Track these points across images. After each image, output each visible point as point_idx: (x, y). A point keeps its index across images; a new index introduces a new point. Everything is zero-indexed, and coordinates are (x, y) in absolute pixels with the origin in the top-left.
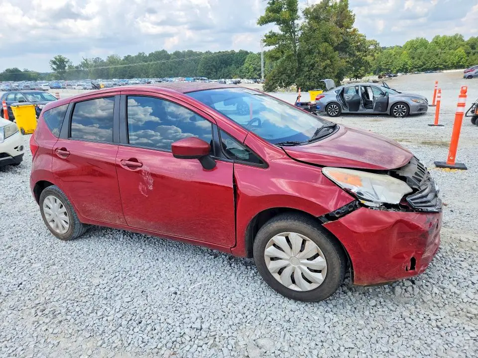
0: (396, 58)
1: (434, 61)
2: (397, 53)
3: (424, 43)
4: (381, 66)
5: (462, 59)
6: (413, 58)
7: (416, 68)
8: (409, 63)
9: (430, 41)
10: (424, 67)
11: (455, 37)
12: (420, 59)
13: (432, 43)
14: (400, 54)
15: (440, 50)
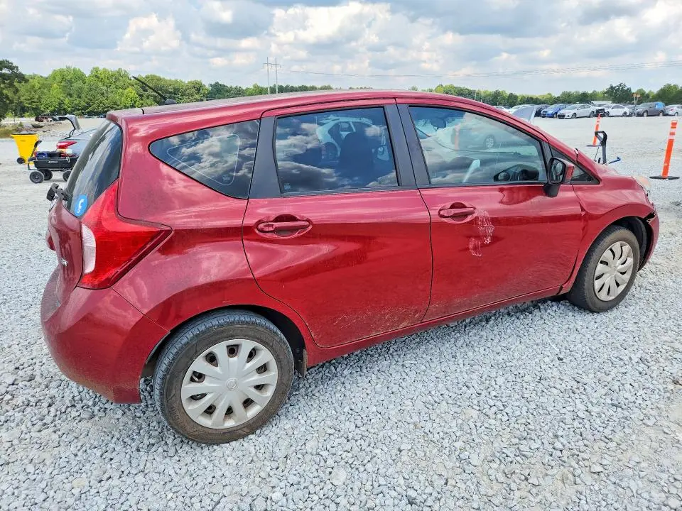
0: (43, 93)
1: (101, 102)
2: (43, 86)
3: (79, 76)
4: (21, 102)
5: (135, 102)
6: (71, 95)
7: (79, 110)
8: (66, 101)
9: (87, 74)
10: (90, 109)
11: (119, 72)
12: (80, 97)
13: (90, 76)
14: (49, 87)
15: (105, 88)
